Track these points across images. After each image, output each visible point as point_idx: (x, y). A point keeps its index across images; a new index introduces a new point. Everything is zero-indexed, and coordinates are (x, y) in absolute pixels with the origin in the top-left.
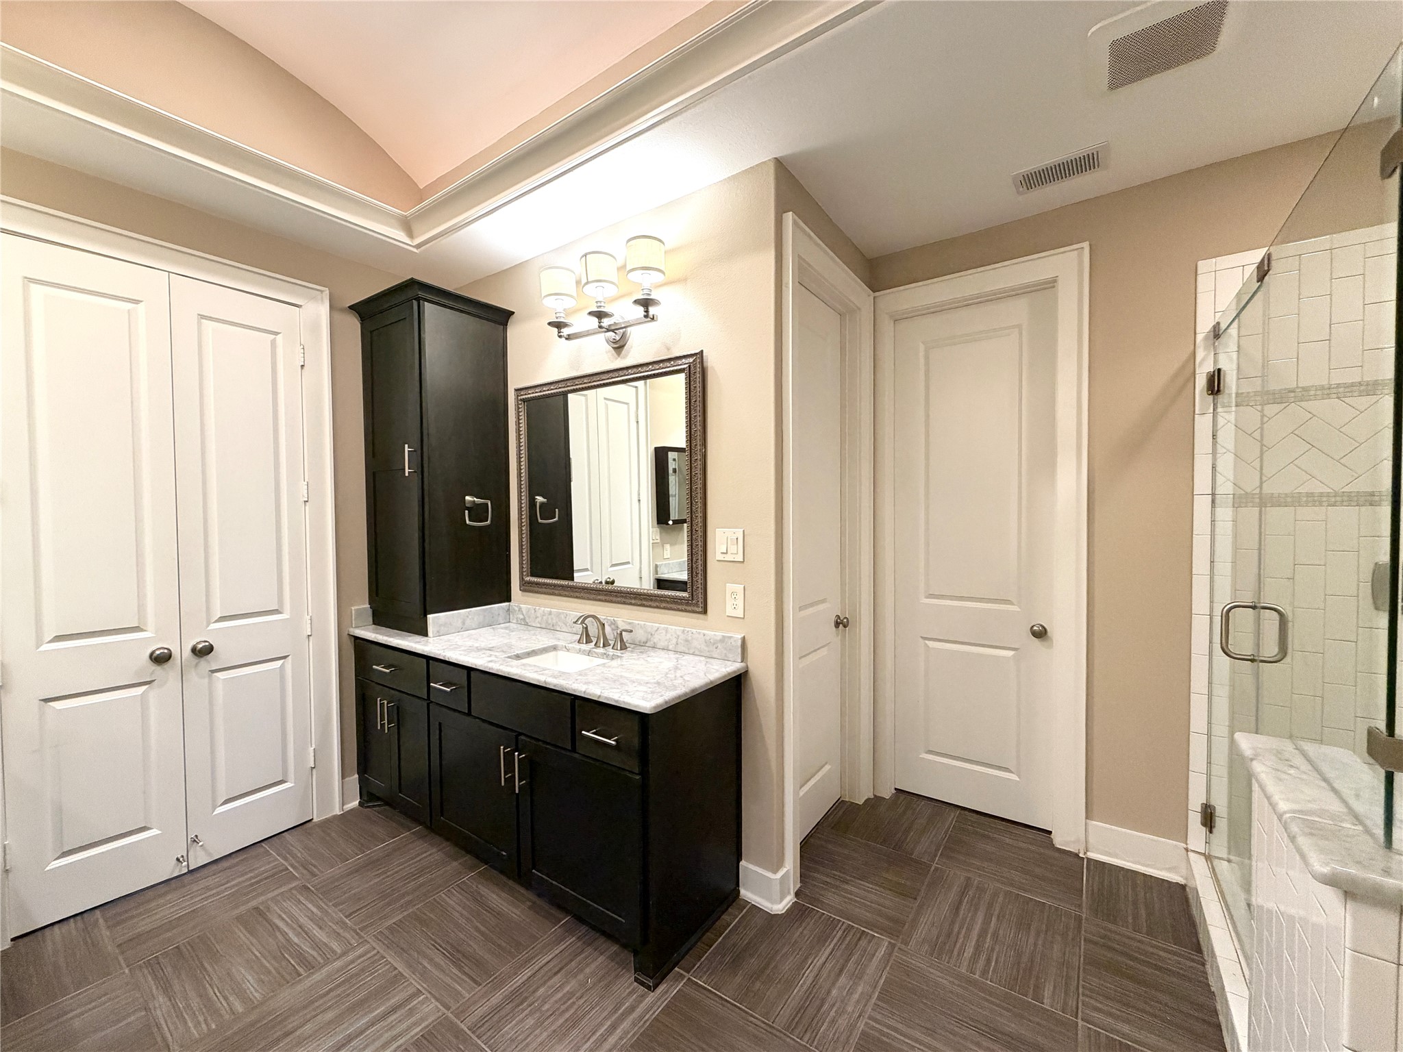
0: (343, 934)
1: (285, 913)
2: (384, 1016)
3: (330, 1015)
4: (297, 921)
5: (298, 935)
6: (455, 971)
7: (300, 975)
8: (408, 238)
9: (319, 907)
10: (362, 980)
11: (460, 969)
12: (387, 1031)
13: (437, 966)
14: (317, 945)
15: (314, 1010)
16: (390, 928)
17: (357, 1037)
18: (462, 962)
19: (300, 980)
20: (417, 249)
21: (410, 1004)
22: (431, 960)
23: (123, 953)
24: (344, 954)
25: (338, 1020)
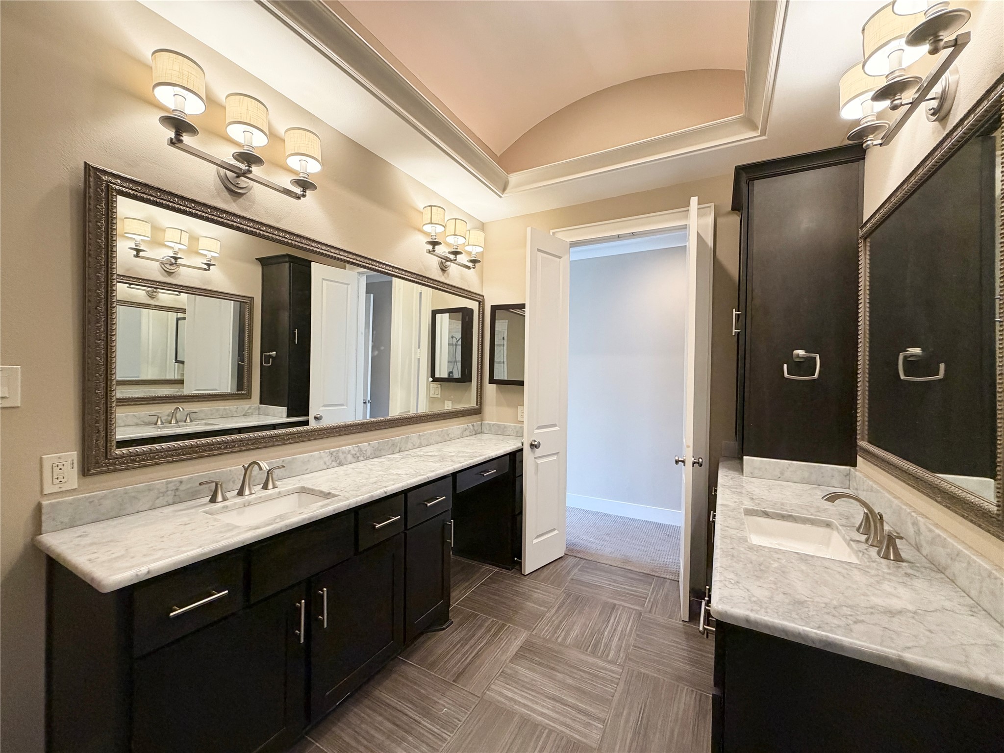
0: (621, 652)
1: (619, 618)
2: (580, 711)
3: (570, 681)
4: (617, 626)
5: (609, 632)
6: (630, 736)
7: (587, 651)
8: (752, 132)
9: (631, 630)
10: (597, 683)
11: (632, 741)
12: (571, 719)
13: (627, 721)
14: (607, 646)
15: (571, 672)
16: (640, 673)
17: (562, 703)
18: (639, 737)
19: (584, 653)
20: (765, 135)
21: (593, 721)
22: (629, 714)
23: (570, 582)
24: (610, 662)
25: (569, 687)
